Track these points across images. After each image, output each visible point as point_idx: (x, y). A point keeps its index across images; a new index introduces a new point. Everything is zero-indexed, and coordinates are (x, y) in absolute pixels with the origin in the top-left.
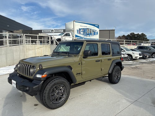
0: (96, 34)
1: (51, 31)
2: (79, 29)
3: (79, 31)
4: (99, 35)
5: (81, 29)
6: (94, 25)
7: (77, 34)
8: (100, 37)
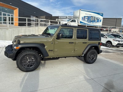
0: (99, 21)
1: (65, 17)
2: (84, 16)
3: (84, 18)
4: (103, 23)
5: (86, 16)
6: (98, 14)
7: (81, 21)
8: (102, 25)
